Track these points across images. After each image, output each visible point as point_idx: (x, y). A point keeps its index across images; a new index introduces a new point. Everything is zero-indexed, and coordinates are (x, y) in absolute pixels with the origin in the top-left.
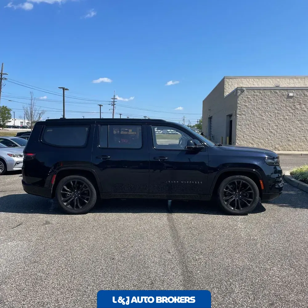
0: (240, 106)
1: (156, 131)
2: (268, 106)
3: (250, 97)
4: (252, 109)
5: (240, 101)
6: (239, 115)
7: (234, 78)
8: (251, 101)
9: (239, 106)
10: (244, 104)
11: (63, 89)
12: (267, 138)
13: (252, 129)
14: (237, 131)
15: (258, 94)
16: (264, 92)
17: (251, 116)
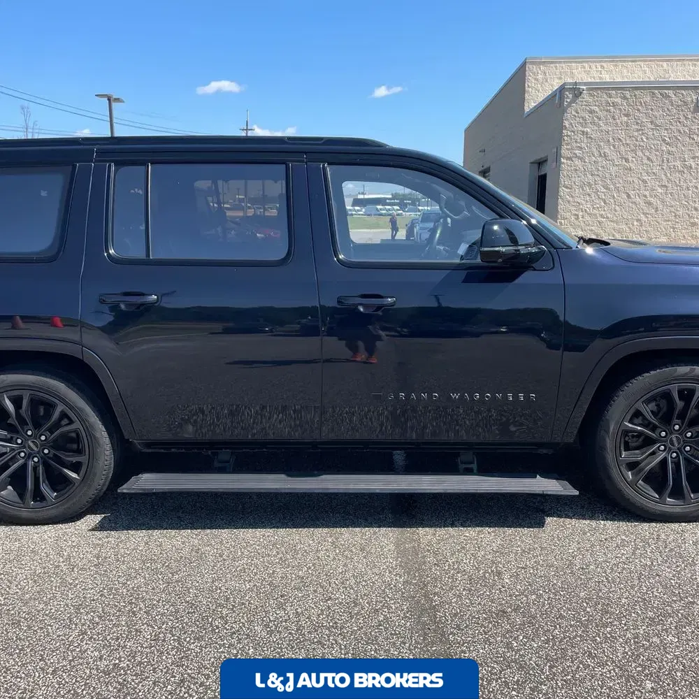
0: (569, 133)
1: (350, 210)
2: (643, 134)
3: (596, 109)
4: (602, 144)
5: (571, 120)
6: (568, 159)
7: (552, 63)
8: (600, 119)
9: (567, 136)
10: (580, 128)
11: (109, 100)
12: (638, 220)
13: (598, 195)
14: (560, 201)
15: (619, 100)
16: (635, 96)
17: (598, 162)
